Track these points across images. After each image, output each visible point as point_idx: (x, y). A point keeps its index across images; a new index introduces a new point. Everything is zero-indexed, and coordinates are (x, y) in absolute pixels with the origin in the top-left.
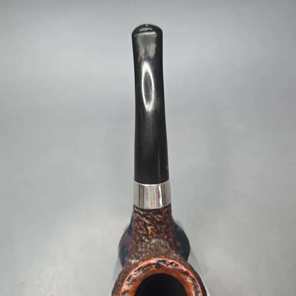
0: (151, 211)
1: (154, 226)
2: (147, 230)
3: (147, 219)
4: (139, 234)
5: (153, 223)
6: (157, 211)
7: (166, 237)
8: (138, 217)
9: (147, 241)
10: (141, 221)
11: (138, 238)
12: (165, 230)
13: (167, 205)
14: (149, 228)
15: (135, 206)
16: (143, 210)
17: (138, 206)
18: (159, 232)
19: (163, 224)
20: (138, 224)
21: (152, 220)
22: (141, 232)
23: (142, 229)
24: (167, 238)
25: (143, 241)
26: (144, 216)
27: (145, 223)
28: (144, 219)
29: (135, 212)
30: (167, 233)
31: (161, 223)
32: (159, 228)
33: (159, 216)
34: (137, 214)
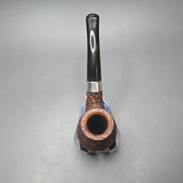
0: (94, 93)
1: (95, 100)
2: (92, 101)
3: (92, 96)
4: (89, 103)
5: (95, 98)
6: (96, 93)
7: (100, 104)
8: (88, 96)
9: (92, 106)
10: (90, 97)
11: (89, 105)
12: (100, 101)
13: (101, 91)
14: (93, 100)
15: (87, 92)
16: (90, 93)
17: (88, 91)
18: (97, 102)
19: (99, 99)
20: (89, 99)
21: (94, 97)
22: (90, 102)
23: (90, 101)
24: (101, 105)
25: (90, 106)
26: (91, 95)
27: (92, 98)
28: (91, 97)
29: (87, 94)
30: (100, 103)
31: (98, 98)
32: (97, 100)
33: (97, 95)
34: (88, 95)
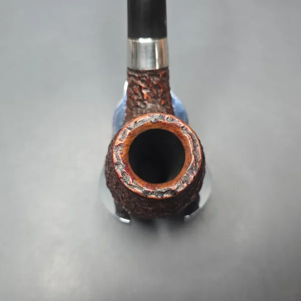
0: (146, 72)
1: (151, 90)
2: (143, 94)
3: (143, 81)
4: (133, 100)
5: (149, 86)
6: (153, 73)
7: (163, 102)
8: (132, 81)
9: (142, 106)
10: (136, 84)
11: (133, 105)
12: (162, 95)
13: (165, 66)
14: (144, 92)
15: (129, 69)
16: (137, 71)
17: (131, 67)
18: (156, 97)
19: (160, 88)
20: (133, 89)
21: (148, 82)
22: (136, 97)
23: (136, 94)
24: (164, 105)
25: (138, 106)
26: (139, 78)
27: (141, 87)
28: (140, 82)
29: (129, 76)
30: (163, 99)
31: (157, 87)
32: (155, 93)
33: (156, 79)
34: (132, 78)
